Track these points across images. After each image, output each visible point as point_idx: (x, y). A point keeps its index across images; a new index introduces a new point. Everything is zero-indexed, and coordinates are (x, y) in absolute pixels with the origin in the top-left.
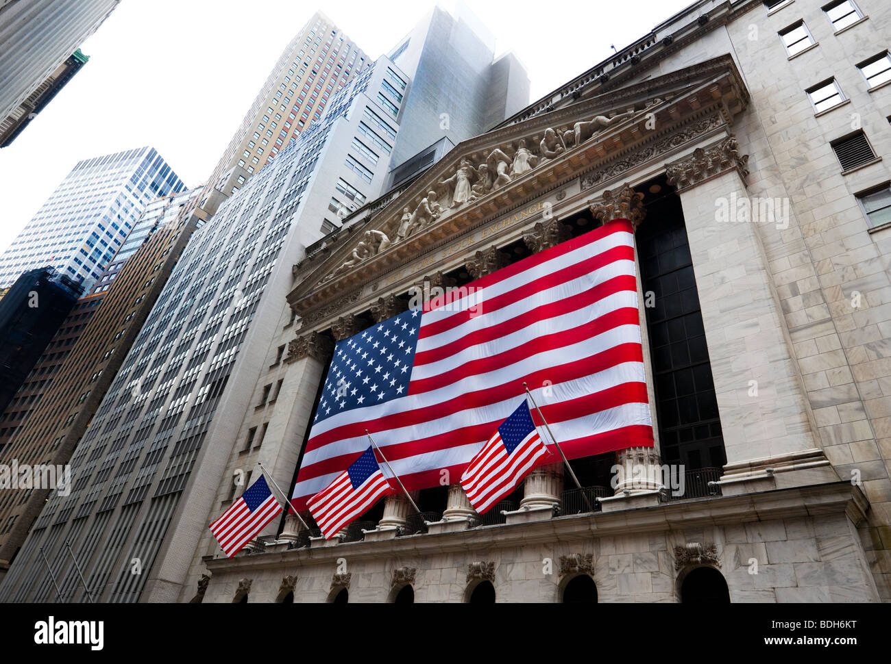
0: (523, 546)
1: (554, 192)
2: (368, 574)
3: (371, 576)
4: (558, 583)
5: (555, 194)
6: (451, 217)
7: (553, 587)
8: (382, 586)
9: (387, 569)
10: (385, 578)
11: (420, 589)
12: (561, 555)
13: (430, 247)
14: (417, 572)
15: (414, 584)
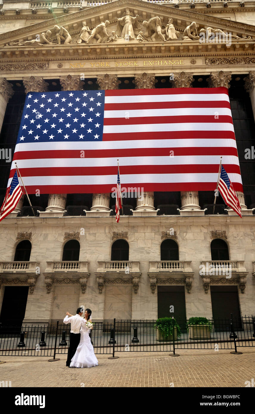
0: (191, 226)
1: (189, 58)
2: (93, 233)
3: (96, 235)
4: (211, 241)
5: (190, 59)
6: (126, 44)
7: (209, 243)
8: (105, 239)
9: (107, 231)
10: (106, 236)
11: (132, 241)
12: (211, 230)
13: (105, 56)
14: (129, 233)
15: (128, 239)
